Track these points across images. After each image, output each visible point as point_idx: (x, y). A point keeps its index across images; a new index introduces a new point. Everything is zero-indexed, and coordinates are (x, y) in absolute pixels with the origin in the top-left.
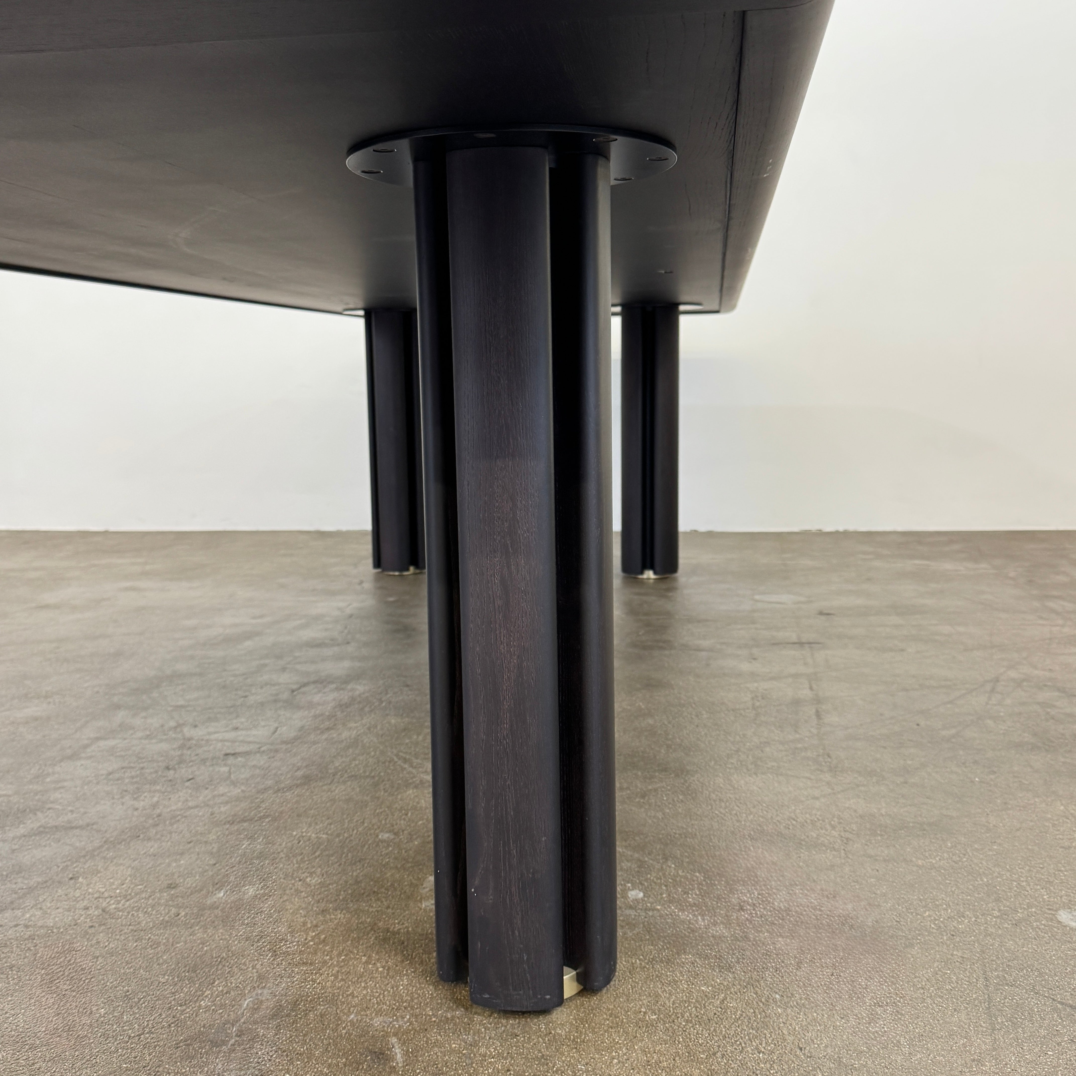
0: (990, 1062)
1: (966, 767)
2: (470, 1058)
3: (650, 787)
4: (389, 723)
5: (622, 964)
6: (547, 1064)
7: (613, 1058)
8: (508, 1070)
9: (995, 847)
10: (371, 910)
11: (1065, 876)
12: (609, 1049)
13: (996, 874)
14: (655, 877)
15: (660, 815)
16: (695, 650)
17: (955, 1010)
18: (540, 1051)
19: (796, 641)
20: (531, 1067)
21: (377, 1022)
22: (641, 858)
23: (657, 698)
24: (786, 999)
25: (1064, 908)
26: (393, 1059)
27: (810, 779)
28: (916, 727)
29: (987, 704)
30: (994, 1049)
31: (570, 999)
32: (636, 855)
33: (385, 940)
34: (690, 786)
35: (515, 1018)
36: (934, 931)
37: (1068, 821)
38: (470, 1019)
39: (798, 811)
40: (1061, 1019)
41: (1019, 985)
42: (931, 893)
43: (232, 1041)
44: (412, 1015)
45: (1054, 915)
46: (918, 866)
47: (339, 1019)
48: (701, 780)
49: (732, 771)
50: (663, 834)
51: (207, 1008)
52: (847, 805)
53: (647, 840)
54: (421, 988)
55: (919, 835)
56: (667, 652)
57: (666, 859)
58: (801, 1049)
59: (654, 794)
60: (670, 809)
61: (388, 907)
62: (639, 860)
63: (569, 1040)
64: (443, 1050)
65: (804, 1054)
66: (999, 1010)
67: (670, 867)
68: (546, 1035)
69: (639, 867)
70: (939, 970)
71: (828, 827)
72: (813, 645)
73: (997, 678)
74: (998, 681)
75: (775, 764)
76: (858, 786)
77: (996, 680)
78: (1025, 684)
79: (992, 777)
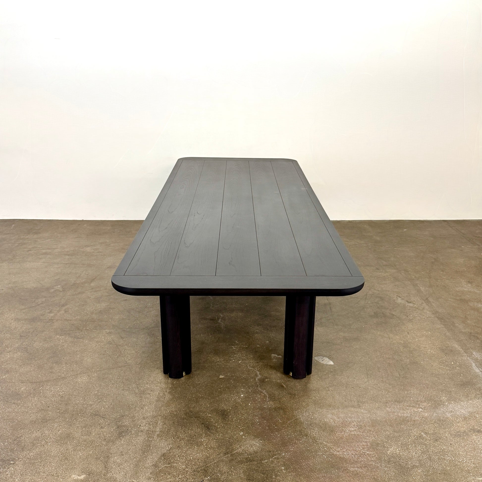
1: (361, 323)
2: (295, 386)
7: (315, 385)
12: (314, 383)
21: (278, 381)
26: (284, 387)
27: (332, 328)
28: (351, 311)
29: (365, 303)
30: (368, 381)
36: (358, 361)
38: (292, 380)
41: (372, 370)
42: (357, 354)
43: (259, 385)
52: (340, 334)
54: (282, 375)
55: (354, 341)
63: (308, 382)
64: (291, 385)
65: (342, 383)
66: (369, 375)
68: (304, 382)
70: (359, 368)
73: (367, 294)
74: (367, 295)
75: (325, 324)
76: (341, 329)
77: (366, 295)
78: (373, 296)
79: (366, 325)
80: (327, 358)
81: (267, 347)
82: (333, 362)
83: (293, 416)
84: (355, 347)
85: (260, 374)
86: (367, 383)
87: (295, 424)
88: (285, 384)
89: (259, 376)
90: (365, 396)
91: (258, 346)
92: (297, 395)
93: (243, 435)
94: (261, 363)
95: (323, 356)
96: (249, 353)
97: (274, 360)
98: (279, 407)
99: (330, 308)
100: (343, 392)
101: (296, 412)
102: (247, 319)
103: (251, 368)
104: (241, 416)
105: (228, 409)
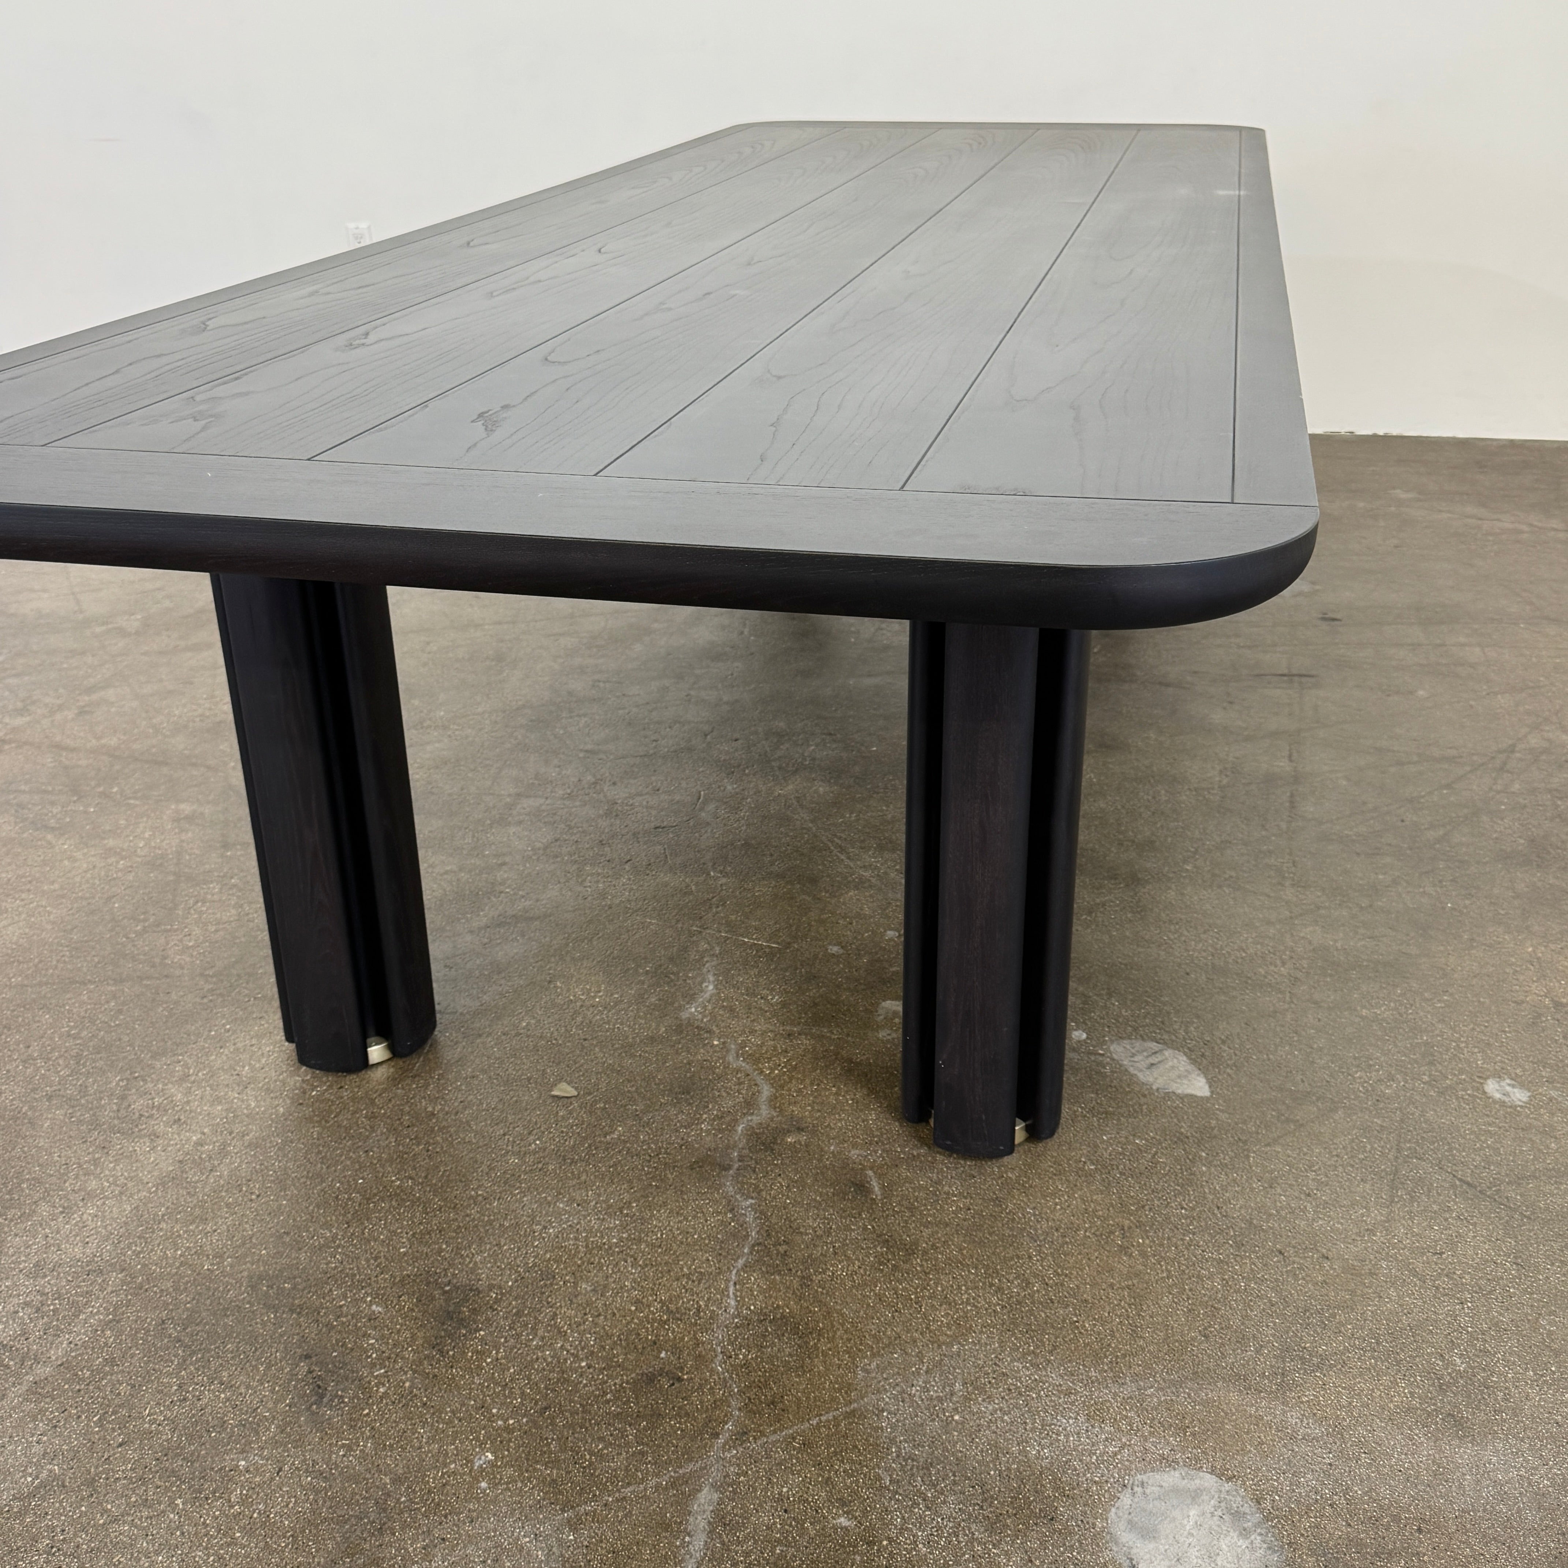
0: (1381, 1232)
1: (1442, 887)
2: (936, 1195)
3: (1098, 901)
4: (816, 792)
5: (1066, 1110)
6: (1001, 1206)
7: (1056, 1204)
8: (969, 1209)
9: (1445, 998)
10: (833, 1037)
11: (1507, 1038)
12: (1053, 1195)
13: (1437, 1032)
14: (1099, 1016)
15: (1106, 938)
16: (1160, 683)
17: (1362, 1180)
18: (994, 1193)
19: (1286, 671)
20: (987, 1207)
21: (854, 1153)
22: (1086, 992)
23: (1111, 766)
24: (1211, 1158)
25: (1494, 1076)
26: (873, 1192)
27: (1269, 896)
28: (1400, 824)
29: (1491, 789)
30: (1388, 1221)
31: (1019, 1145)
32: (1081, 989)
33: (850, 1071)
34: (1139, 901)
35: (972, 1160)
36: (1361, 1095)
37: (1532, 968)
38: (933, 1157)
39: (1250, 940)
40: (1455, 1196)
41: (1428, 1159)
42: (1368, 1050)
43: (736, 1166)
44: (883, 1150)
45: (1482, 1084)
46: (1361, 1017)
47: (822, 1150)
48: (1152, 893)
49: (1187, 881)
50: (1109, 963)
51: (708, 1132)
52: (1302, 935)
53: (1092, 970)
54: (889, 1124)
55: (1369, 978)
56: (1126, 687)
57: (1110, 995)
58: (1218, 1208)
59: (1102, 910)
60: (1117, 930)
61: (848, 1035)
62: (1083, 994)
63: (1019, 1184)
64: (913, 1185)
65: (1221, 1213)
66: (1402, 1183)
67: (1114, 1005)
68: (999, 1178)
69: (1084, 1003)
70: (1357, 1138)
71: (1278, 962)
72: (1304, 680)
73: (1514, 746)
74: (1513, 752)
75: (1233, 874)
76: (1319, 908)
77: (1512, 749)
78: (1544, 757)
79: (1467, 902)
80: (1185, 1054)
81: (879, 960)
82: (1211, 1083)
83: (840, 1390)
84: (1364, 1012)
85: (773, 1101)
86: (1379, 1237)
87: (829, 1446)
88: (880, 1177)
89: (764, 1113)
90: (1341, 1317)
91: (834, 949)
92: (925, 1252)
93: (491, 1472)
94: (806, 1042)
95: (1165, 1043)
96: (772, 983)
97: (882, 1034)
98: (783, 1317)
99: (1292, 796)
100: (1211, 1277)
101: (873, 1365)
102: (843, 816)
103: (741, 1063)
104: (543, 1338)
105: (491, 1287)
